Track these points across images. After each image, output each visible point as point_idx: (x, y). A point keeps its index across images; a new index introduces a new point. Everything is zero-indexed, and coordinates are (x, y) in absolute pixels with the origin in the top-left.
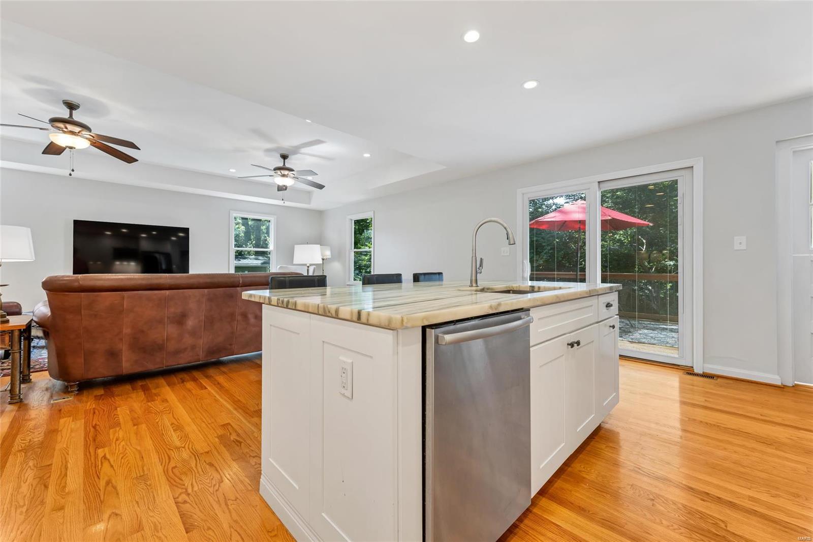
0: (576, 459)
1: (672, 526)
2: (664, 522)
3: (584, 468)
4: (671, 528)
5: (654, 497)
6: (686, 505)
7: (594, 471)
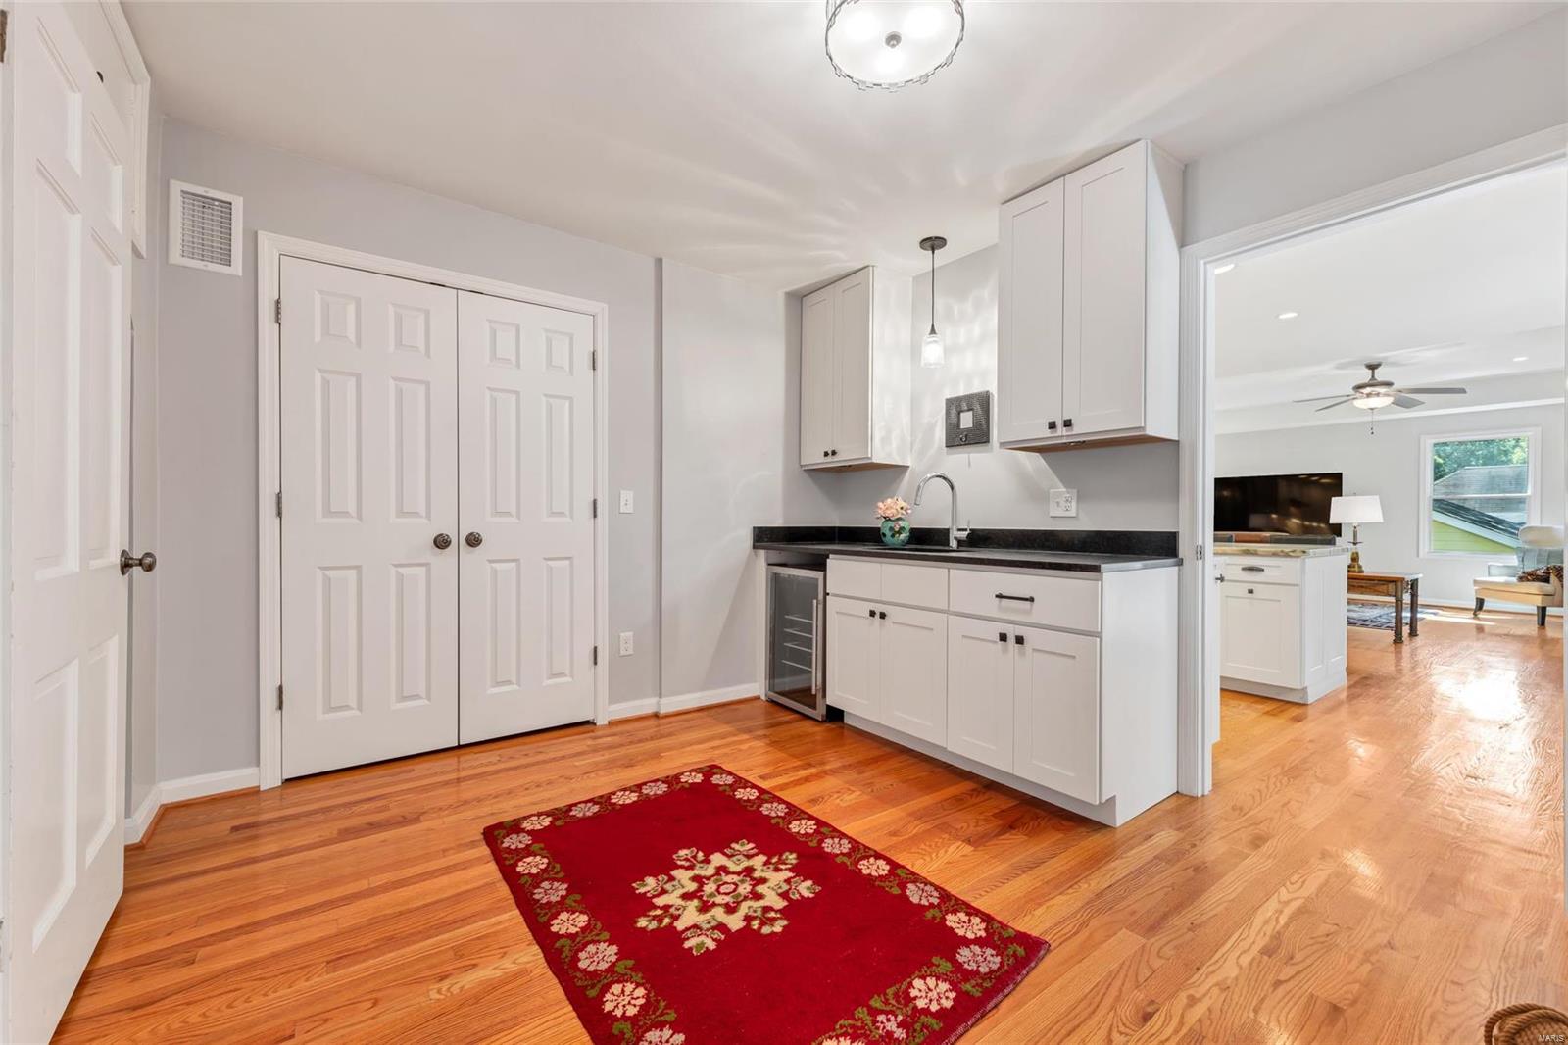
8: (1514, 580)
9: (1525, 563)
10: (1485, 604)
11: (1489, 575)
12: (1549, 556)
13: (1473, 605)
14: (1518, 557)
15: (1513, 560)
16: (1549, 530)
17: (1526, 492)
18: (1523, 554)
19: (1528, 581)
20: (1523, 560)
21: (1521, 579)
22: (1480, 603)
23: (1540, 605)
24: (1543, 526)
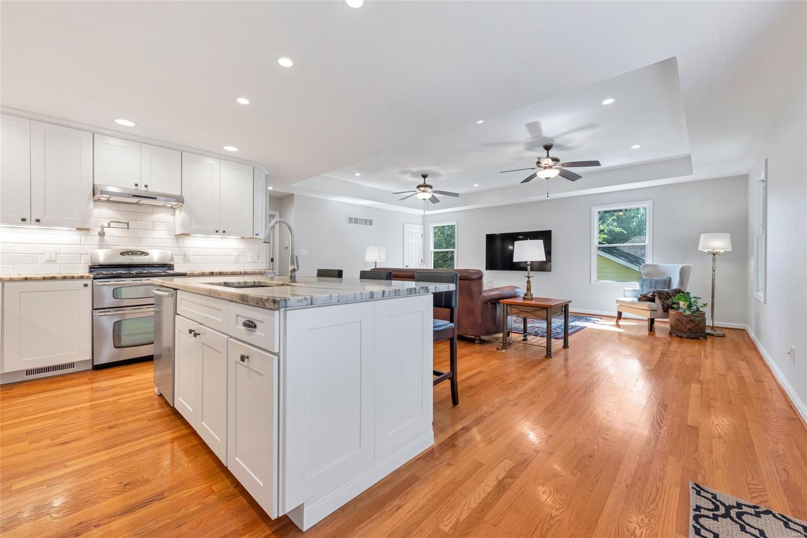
0: (214, 461)
1: (98, 482)
2: (105, 480)
3: (198, 461)
4: (98, 480)
5: (126, 488)
6: (95, 505)
7: (188, 466)
8: (636, 300)
9: (643, 288)
10: (622, 314)
11: (625, 296)
12: (656, 283)
13: (616, 315)
14: (640, 284)
15: (636, 285)
16: (656, 266)
17: (645, 242)
18: (643, 282)
19: (643, 301)
20: (642, 287)
21: (640, 300)
22: (620, 314)
23: (649, 317)
24: (654, 264)
